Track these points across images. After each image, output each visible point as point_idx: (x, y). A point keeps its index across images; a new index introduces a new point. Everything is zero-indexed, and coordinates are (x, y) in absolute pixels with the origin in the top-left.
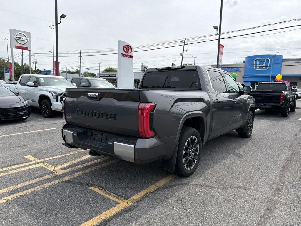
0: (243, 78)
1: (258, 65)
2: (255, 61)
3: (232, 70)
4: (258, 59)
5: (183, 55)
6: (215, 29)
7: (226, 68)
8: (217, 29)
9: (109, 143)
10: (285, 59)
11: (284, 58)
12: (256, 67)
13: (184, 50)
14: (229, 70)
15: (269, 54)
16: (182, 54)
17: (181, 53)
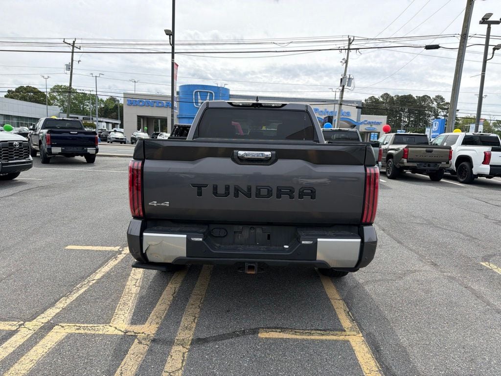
0: (178, 119)
1: (200, 101)
2: (194, 94)
3: (160, 105)
4: (199, 92)
5: (72, 67)
6: (167, 34)
7: (151, 101)
8: (170, 36)
9: (303, 242)
10: (232, 95)
11: (231, 93)
12: (197, 103)
13: (74, 59)
14: (155, 104)
15: (216, 85)
16: (70, 67)
17: (67, 65)
